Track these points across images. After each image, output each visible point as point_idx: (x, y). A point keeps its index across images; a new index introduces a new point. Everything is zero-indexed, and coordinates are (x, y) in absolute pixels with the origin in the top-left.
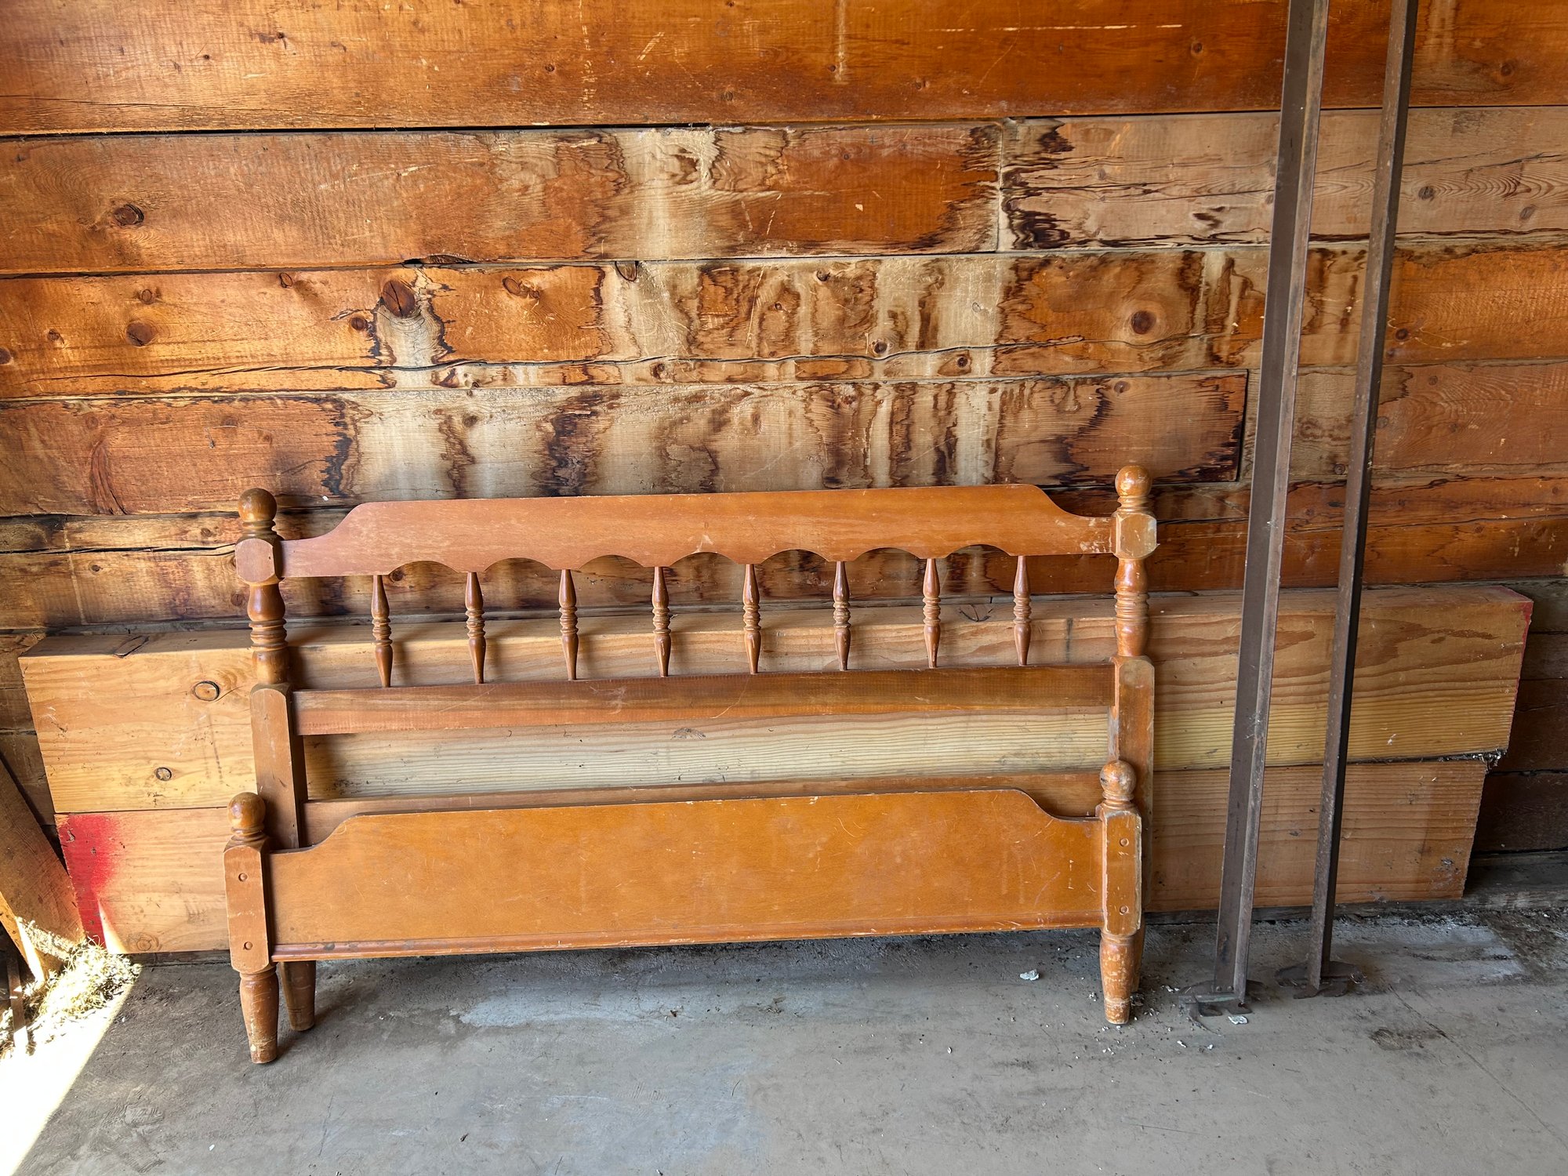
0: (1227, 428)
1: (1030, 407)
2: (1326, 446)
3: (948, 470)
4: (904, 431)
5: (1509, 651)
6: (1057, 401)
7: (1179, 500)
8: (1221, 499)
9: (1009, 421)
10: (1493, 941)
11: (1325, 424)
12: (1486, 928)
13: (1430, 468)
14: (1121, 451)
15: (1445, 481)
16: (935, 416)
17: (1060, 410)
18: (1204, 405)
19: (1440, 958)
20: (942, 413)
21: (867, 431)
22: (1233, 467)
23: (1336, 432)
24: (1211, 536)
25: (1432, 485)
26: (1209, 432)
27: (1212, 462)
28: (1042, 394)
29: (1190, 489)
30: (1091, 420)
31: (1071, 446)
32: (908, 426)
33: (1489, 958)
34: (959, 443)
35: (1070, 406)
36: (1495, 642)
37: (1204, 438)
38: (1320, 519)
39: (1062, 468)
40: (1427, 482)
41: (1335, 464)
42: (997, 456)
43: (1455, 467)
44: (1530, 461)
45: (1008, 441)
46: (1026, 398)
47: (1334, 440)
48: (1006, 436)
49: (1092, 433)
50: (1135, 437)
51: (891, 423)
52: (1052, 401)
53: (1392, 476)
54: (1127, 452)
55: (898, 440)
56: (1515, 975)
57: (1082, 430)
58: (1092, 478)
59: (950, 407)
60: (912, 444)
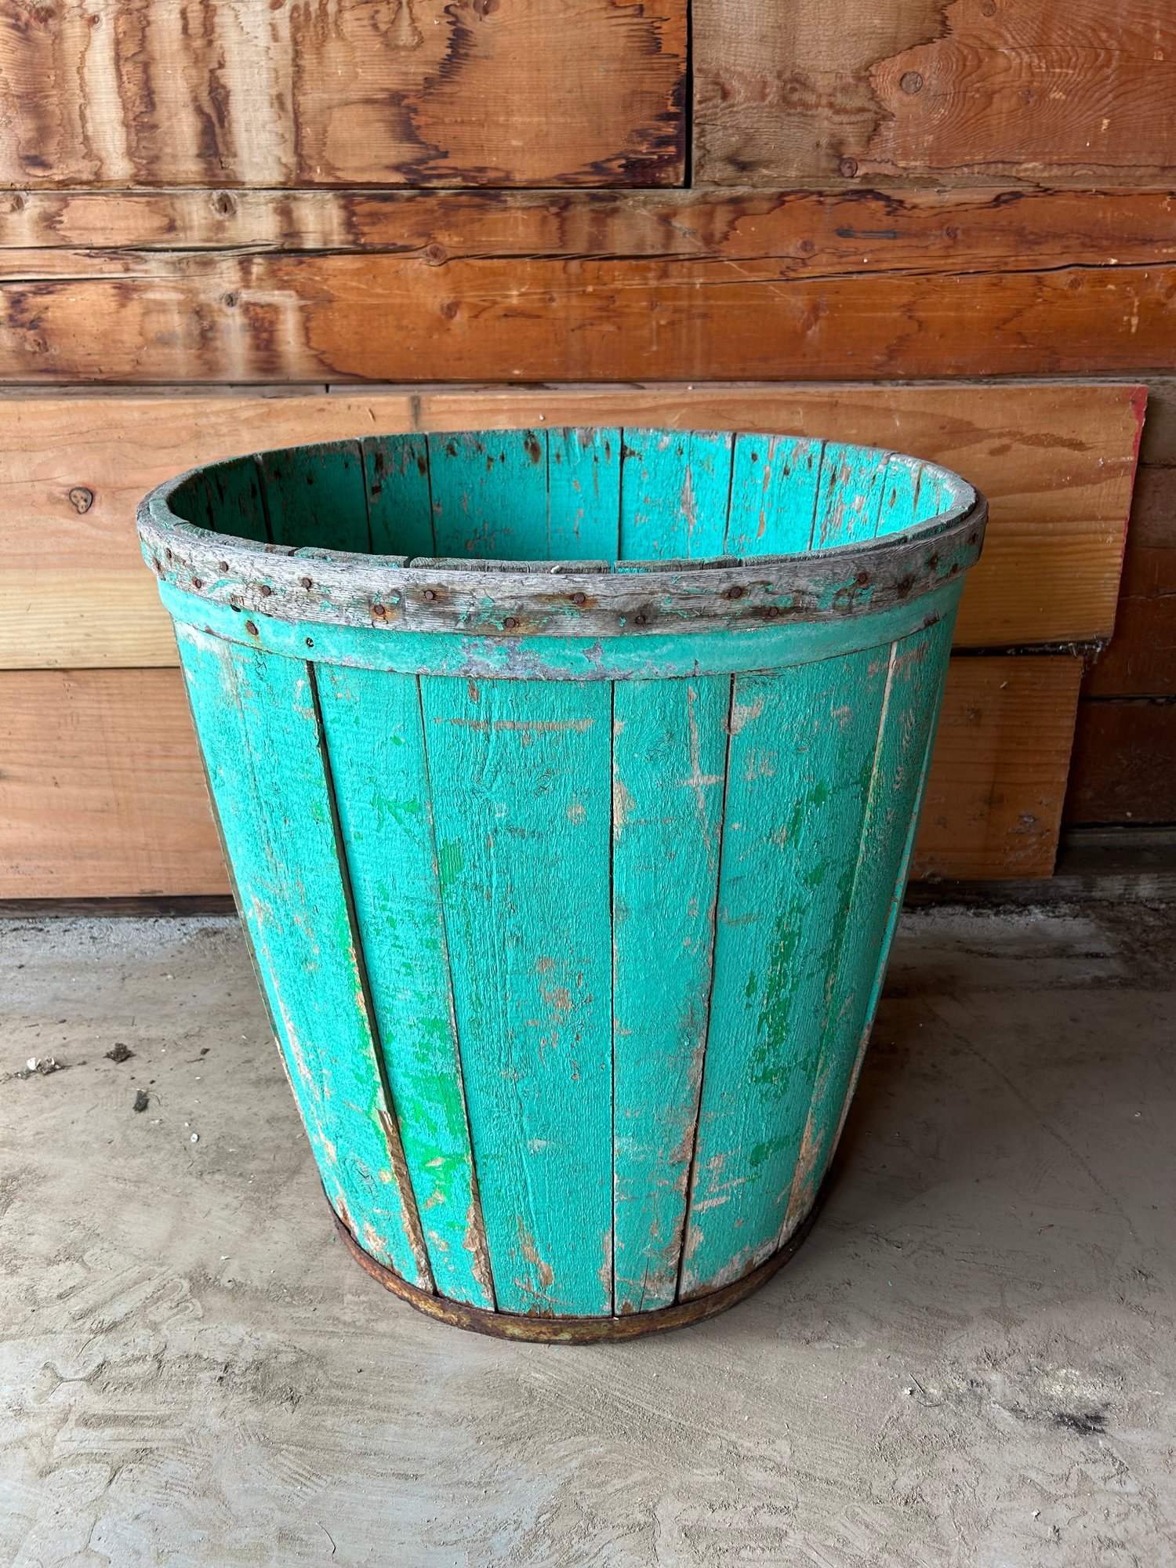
0: (664, 85)
1: (340, 36)
2: (825, 124)
3: (222, 148)
4: (139, 75)
5: (1111, 471)
6: (383, 27)
7: (601, 218)
8: (665, 219)
9: (309, 61)
10: (1091, 936)
11: (823, 83)
12: (1087, 921)
13: (992, 169)
14: (497, 124)
15: (1017, 195)
16: (187, 47)
17: (390, 45)
18: (622, 42)
19: (1005, 955)
20: (198, 43)
21: (80, 70)
22: (678, 157)
23: (840, 99)
24: (653, 283)
25: (998, 201)
26: (634, 93)
27: (644, 148)
28: (357, 13)
29: (615, 199)
30: (443, 65)
31: (415, 111)
32: (146, 66)
33: (1077, 956)
34: (232, 99)
35: (405, 36)
36: (1089, 455)
37: (627, 107)
38: (824, 258)
39: (406, 152)
40: (987, 196)
41: (840, 157)
42: (298, 126)
43: (1032, 168)
44: (1150, 161)
45: (311, 100)
46: (331, 19)
47: (838, 112)
48: (307, 87)
49: (448, 89)
50: (516, 97)
51: (118, 59)
52: (375, 26)
53: (933, 182)
54: (506, 127)
55: (132, 89)
56: (1111, 977)
57: (429, 81)
58: (456, 172)
59: (209, 29)
60: (156, 99)
